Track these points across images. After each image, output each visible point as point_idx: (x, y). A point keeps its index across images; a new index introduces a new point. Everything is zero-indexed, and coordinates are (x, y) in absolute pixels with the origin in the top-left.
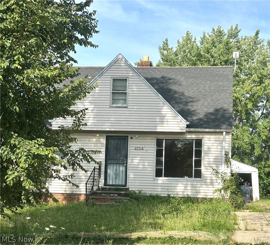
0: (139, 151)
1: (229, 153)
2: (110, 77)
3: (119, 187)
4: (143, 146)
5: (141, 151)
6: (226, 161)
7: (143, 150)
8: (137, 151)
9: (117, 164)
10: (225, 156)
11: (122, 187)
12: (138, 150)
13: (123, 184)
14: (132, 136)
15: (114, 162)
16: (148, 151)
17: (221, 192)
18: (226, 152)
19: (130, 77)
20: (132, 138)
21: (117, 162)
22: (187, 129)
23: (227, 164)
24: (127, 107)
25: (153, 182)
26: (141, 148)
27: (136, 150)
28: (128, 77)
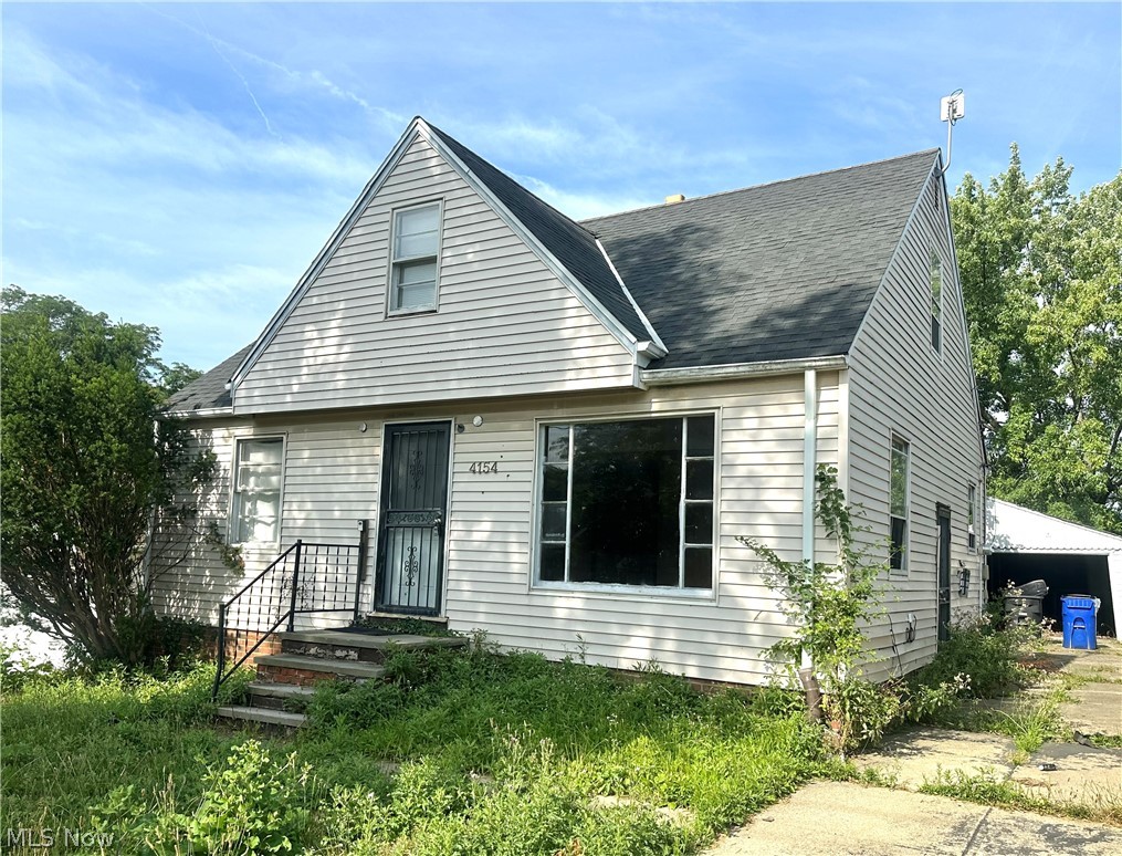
0: (484, 477)
1: (835, 470)
2: (388, 209)
3: (417, 618)
4: (496, 457)
5: (492, 476)
6: (825, 509)
7: (496, 472)
8: (477, 477)
9: (413, 527)
10: (818, 484)
11: (424, 618)
12: (480, 472)
13: (432, 605)
14: (461, 419)
15: (407, 523)
16: (514, 477)
17: (799, 660)
18: (822, 466)
19: (448, 196)
20: (461, 429)
21: (414, 522)
22: (646, 375)
23: (828, 523)
24: (435, 311)
25: (525, 600)
26: (491, 465)
27: (474, 472)
28: (441, 199)
